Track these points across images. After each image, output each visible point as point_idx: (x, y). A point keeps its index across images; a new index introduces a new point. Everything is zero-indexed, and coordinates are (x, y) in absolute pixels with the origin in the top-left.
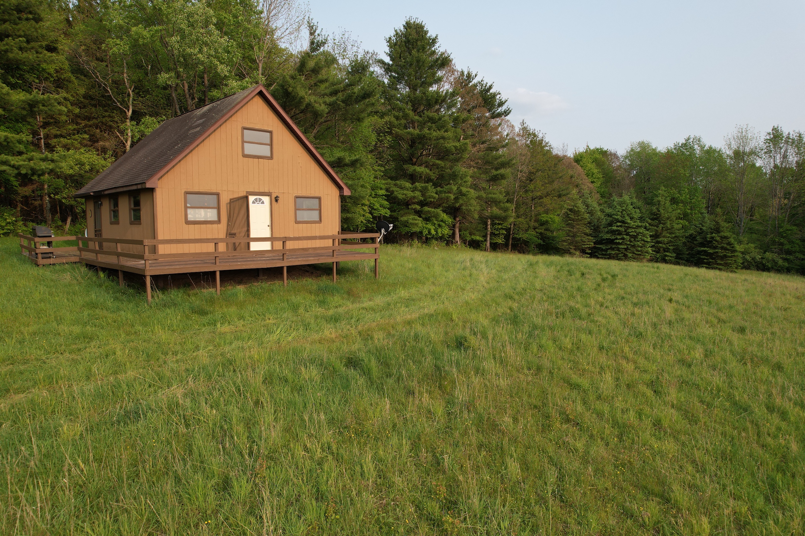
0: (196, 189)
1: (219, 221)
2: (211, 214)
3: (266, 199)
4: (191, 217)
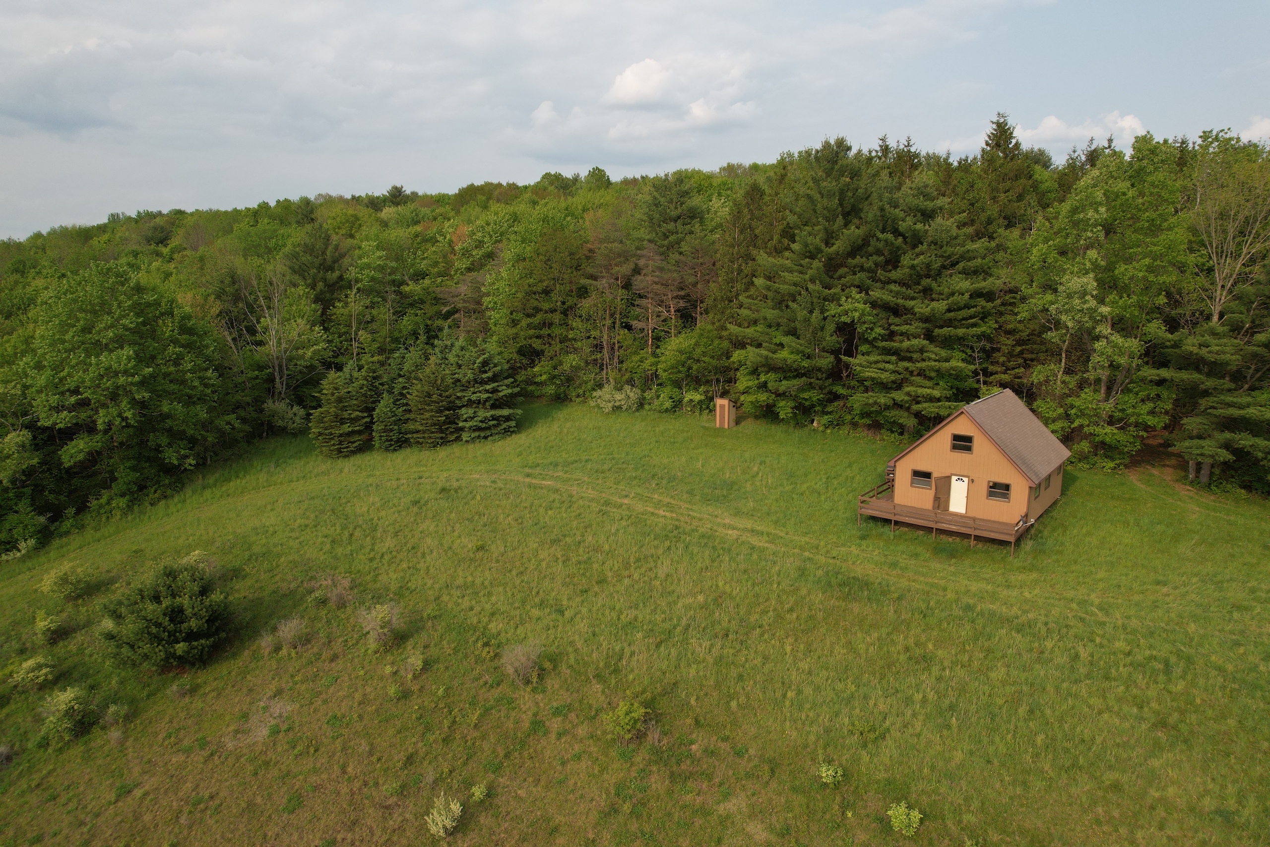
0: (918, 469)
1: (931, 489)
3: (966, 481)
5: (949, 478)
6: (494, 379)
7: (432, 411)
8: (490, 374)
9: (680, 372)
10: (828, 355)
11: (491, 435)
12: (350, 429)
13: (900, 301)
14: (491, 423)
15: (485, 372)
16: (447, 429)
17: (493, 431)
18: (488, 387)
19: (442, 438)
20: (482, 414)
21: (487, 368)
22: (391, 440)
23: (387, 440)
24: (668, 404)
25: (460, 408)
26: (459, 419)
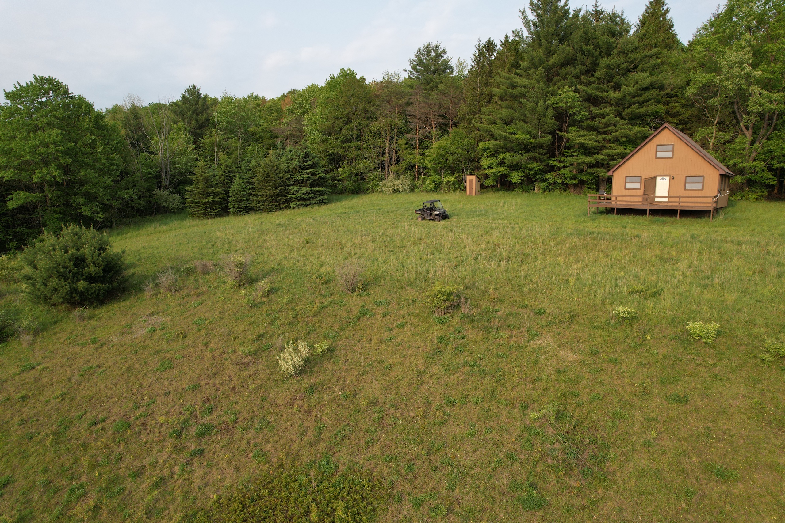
0: (631, 175)
1: (640, 189)
2: (637, 186)
3: (668, 178)
4: (627, 187)
5: (654, 178)
6: (311, 167)
7: (270, 186)
8: (310, 163)
9: (441, 163)
10: (547, 135)
11: (310, 204)
12: (213, 200)
13: (599, 94)
14: (310, 195)
15: (307, 161)
16: (280, 200)
17: (312, 202)
18: (308, 171)
19: (276, 206)
20: (304, 189)
21: (308, 159)
22: (241, 208)
23: (238, 208)
24: (432, 186)
25: (289, 186)
26: (288, 193)
